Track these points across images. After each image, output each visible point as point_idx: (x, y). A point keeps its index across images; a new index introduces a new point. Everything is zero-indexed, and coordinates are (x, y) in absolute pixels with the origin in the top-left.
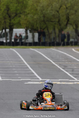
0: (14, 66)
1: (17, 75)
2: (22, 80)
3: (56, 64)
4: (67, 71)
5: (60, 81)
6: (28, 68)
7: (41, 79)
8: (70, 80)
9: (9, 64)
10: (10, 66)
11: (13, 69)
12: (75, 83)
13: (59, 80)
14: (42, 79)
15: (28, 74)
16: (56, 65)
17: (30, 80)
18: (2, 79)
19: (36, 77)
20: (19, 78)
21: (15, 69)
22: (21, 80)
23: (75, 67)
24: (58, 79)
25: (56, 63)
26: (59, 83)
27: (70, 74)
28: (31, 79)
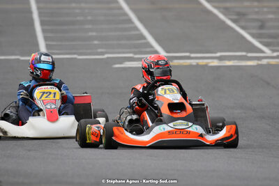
0: (89, 18)
1: (96, 42)
2: (108, 58)
3: (215, 7)
4: (243, 28)
5: (220, 58)
6: (130, 21)
7: (163, 53)
8: (250, 55)
9: (77, 11)
10: (78, 18)
11: (87, 26)
12: (265, 62)
13: (218, 54)
14: (167, 52)
15: (129, 38)
16: (215, 11)
17: (131, 55)
19: (152, 47)
20: (100, 50)
21: (90, 26)
22: (106, 56)
23: (271, 16)
24: (215, 53)
25: (217, 4)
26: (215, 63)
27: (253, 36)
28: (135, 53)
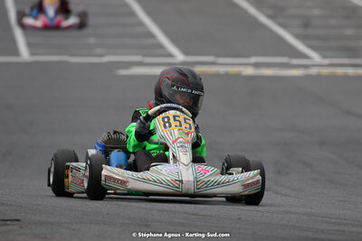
2: (109, 62)
5: (256, 65)
7: (179, 57)
8: (295, 61)
13: (253, 60)
18: (32, 54)
24: (249, 57)
26: (249, 71)
28: (144, 56)
